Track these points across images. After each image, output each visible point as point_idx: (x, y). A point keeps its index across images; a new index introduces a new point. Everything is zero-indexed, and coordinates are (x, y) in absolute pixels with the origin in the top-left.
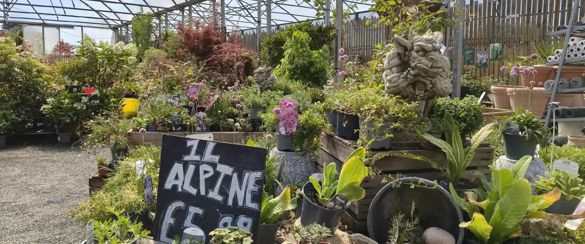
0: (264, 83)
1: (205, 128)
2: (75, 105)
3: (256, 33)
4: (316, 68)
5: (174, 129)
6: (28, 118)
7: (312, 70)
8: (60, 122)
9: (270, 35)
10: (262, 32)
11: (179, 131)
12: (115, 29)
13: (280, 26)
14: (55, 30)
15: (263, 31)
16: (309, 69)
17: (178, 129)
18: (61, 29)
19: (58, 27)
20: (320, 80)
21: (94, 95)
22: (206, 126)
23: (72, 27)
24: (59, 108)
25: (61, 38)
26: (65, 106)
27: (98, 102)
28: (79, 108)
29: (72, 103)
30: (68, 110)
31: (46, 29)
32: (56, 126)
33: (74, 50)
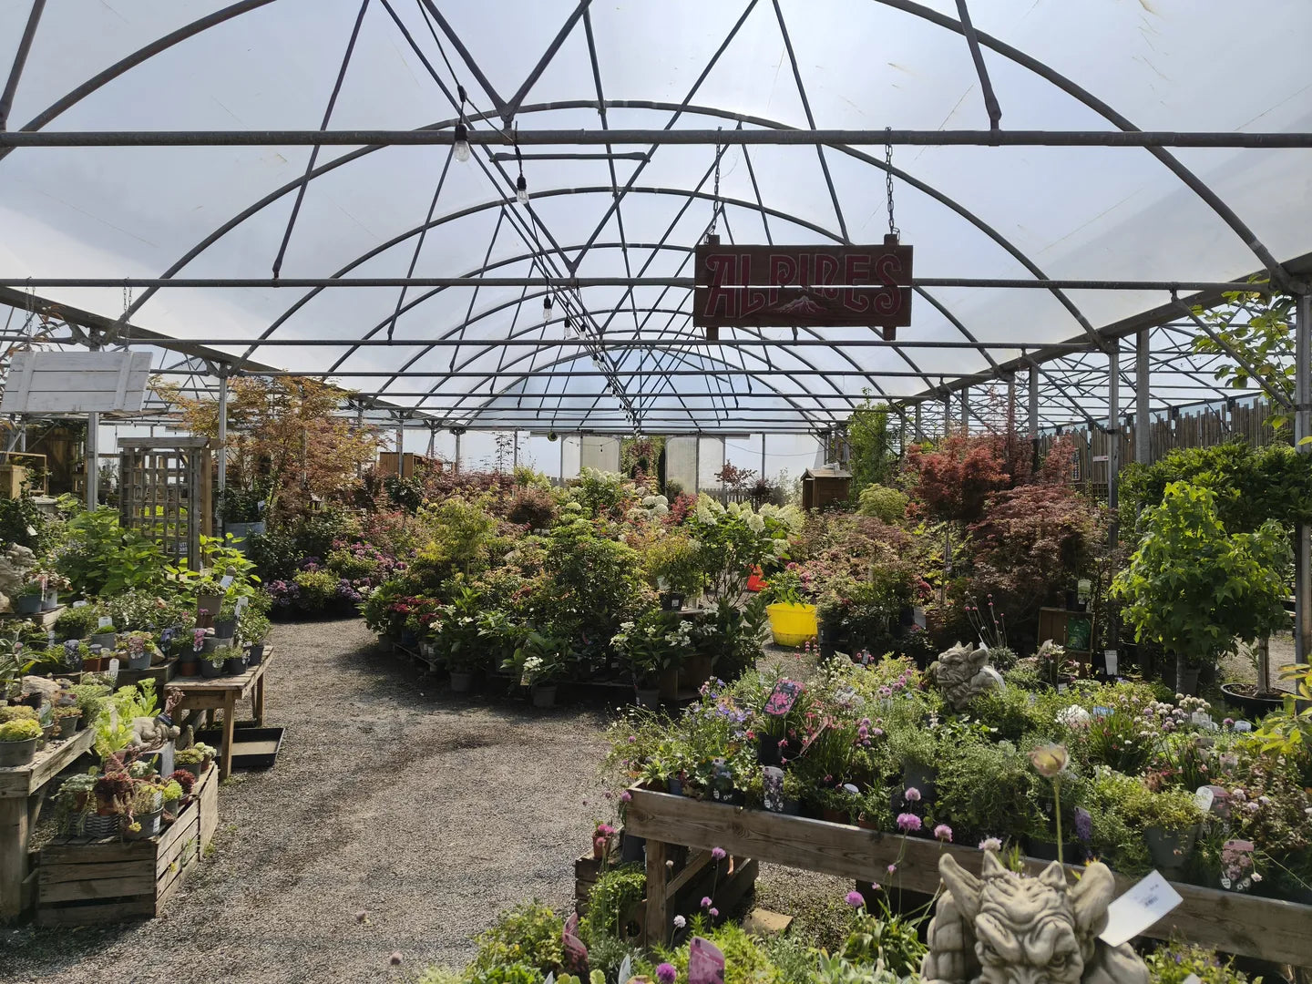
0: (961, 691)
1: (781, 805)
2: (667, 638)
3: (1166, 420)
4: (1233, 591)
5: (717, 795)
6: (593, 655)
7: (1221, 593)
8: (640, 670)
9: (1145, 465)
10: (1184, 417)
11: (728, 802)
12: (824, 434)
13: (1237, 401)
14: (716, 442)
15: (1187, 414)
16: (1212, 590)
17: (726, 798)
18: (727, 441)
19: (722, 436)
20: (1256, 618)
21: (709, 615)
22: (785, 800)
23: (746, 435)
24: (639, 642)
25: (727, 458)
26: (647, 639)
27: (714, 630)
28: (674, 644)
29: (664, 634)
30: (654, 646)
31: (703, 442)
32: (634, 675)
33: (746, 481)
